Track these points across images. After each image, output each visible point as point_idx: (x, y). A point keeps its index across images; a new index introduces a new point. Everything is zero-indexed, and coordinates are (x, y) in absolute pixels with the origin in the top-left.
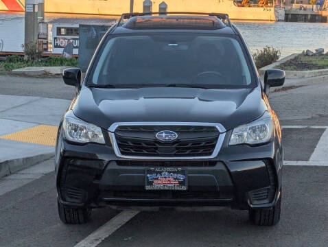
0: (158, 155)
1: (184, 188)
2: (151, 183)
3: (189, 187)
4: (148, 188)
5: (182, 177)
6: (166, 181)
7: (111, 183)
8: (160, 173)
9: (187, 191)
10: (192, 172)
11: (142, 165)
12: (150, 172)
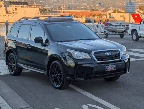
0: (107, 60)
1: (115, 69)
2: (107, 69)
3: (116, 69)
4: (106, 71)
5: (114, 66)
6: (110, 68)
7: (96, 71)
8: (109, 65)
9: (116, 70)
10: (117, 64)
11: (104, 64)
12: (107, 66)
